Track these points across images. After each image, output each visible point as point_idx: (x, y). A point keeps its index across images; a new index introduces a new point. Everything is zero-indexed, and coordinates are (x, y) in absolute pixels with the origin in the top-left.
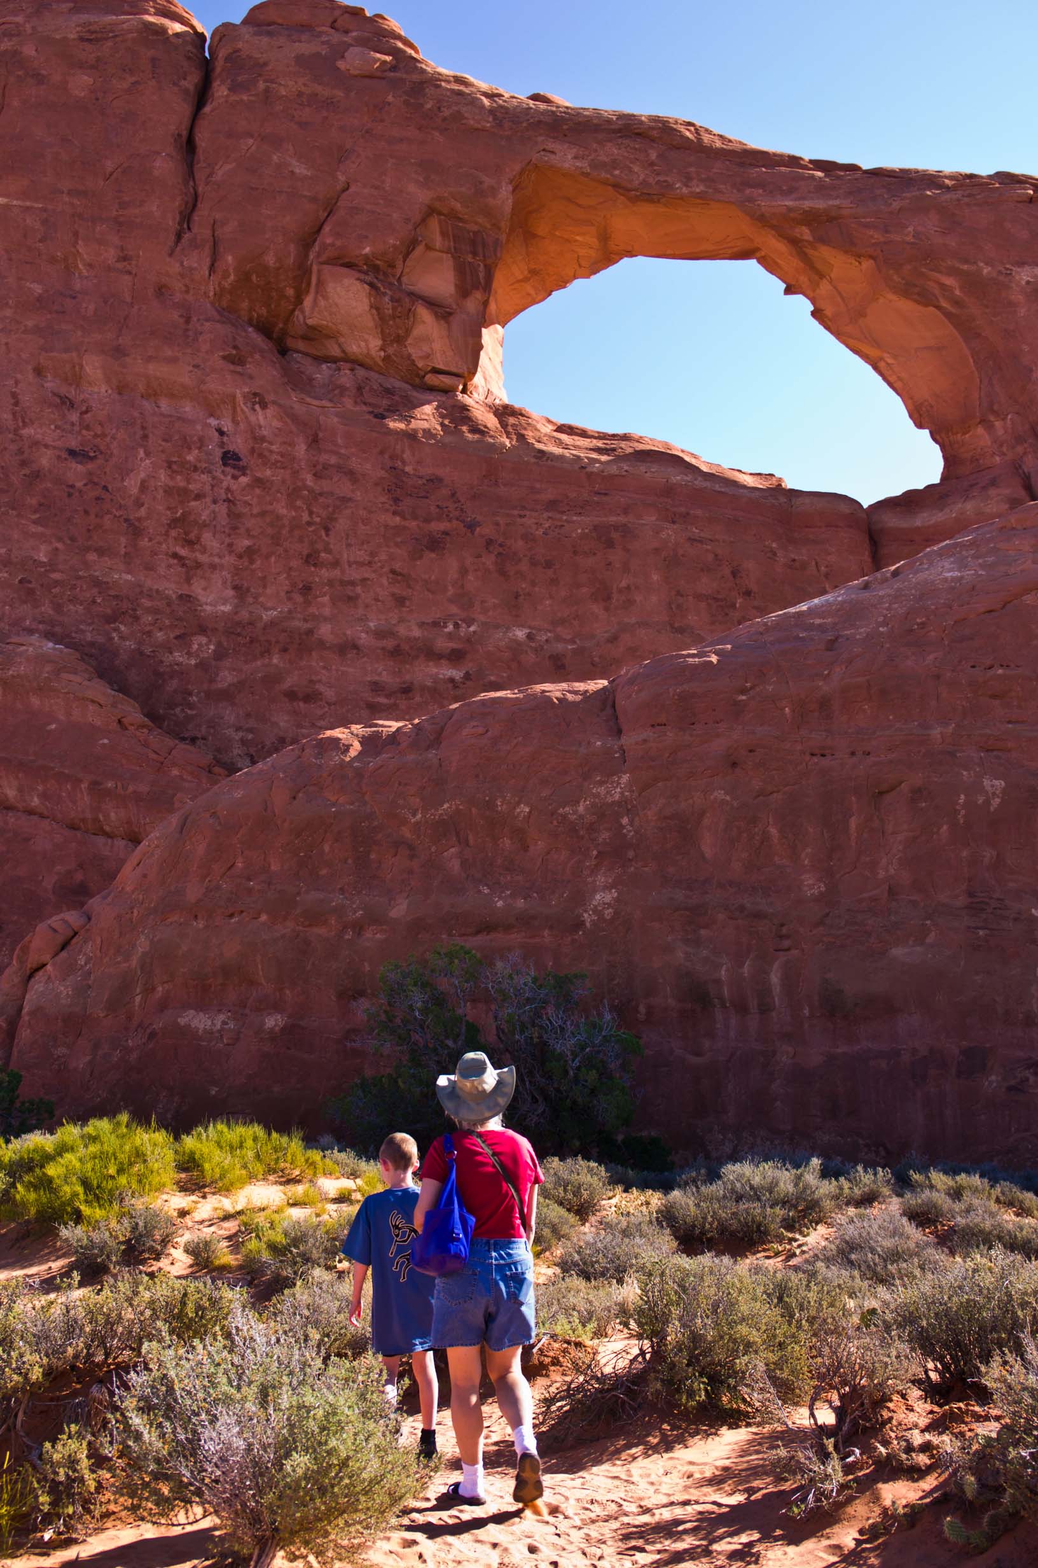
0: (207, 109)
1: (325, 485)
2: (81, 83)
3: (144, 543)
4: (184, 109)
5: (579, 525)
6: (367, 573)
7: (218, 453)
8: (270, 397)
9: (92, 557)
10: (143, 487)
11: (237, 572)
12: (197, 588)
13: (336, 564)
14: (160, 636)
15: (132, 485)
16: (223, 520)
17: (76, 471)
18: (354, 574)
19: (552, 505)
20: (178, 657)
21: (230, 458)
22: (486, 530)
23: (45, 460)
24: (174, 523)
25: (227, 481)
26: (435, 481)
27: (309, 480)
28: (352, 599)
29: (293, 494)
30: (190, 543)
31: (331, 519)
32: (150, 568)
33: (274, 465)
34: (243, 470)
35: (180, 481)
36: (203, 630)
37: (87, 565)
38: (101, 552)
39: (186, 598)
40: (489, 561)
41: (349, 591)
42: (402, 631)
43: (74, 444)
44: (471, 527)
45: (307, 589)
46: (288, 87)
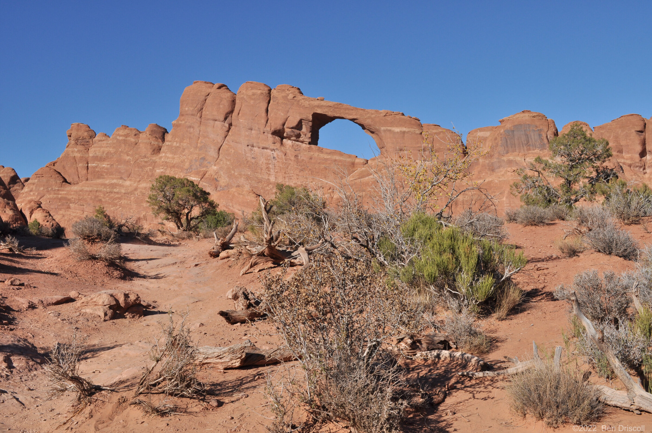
0: (270, 105)
1: (287, 162)
2: (252, 102)
3: (263, 171)
4: (266, 105)
5: (323, 166)
6: (293, 175)
7: (272, 157)
8: (279, 149)
9: (256, 173)
10: (262, 163)
11: (275, 175)
12: (270, 178)
13: (289, 174)
14: (265, 185)
15: (261, 162)
16: (273, 167)
17: (253, 161)
18: (291, 175)
19: (319, 163)
20: (267, 188)
21: (274, 158)
22: (310, 168)
23: (249, 159)
24: (267, 168)
25: (274, 161)
26: (303, 160)
27: (285, 161)
28: (291, 179)
29: (283, 163)
30: (269, 171)
31: (288, 167)
32: (263, 175)
33: (280, 159)
34: (276, 160)
35: (267, 162)
36: (271, 184)
37: (255, 175)
38: (257, 173)
39: (268, 179)
40: (310, 172)
41: (291, 177)
42: (298, 183)
43: (253, 156)
44: (308, 167)
45: (285, 177)
46: (280, 101)
